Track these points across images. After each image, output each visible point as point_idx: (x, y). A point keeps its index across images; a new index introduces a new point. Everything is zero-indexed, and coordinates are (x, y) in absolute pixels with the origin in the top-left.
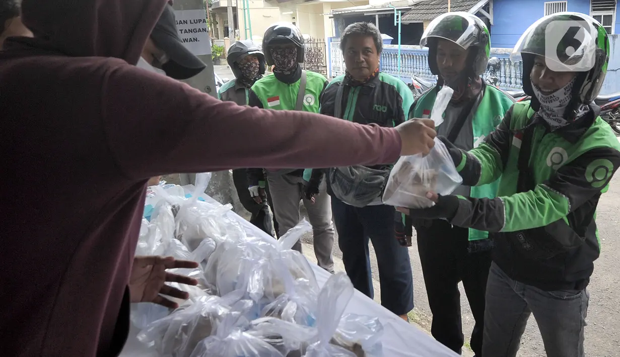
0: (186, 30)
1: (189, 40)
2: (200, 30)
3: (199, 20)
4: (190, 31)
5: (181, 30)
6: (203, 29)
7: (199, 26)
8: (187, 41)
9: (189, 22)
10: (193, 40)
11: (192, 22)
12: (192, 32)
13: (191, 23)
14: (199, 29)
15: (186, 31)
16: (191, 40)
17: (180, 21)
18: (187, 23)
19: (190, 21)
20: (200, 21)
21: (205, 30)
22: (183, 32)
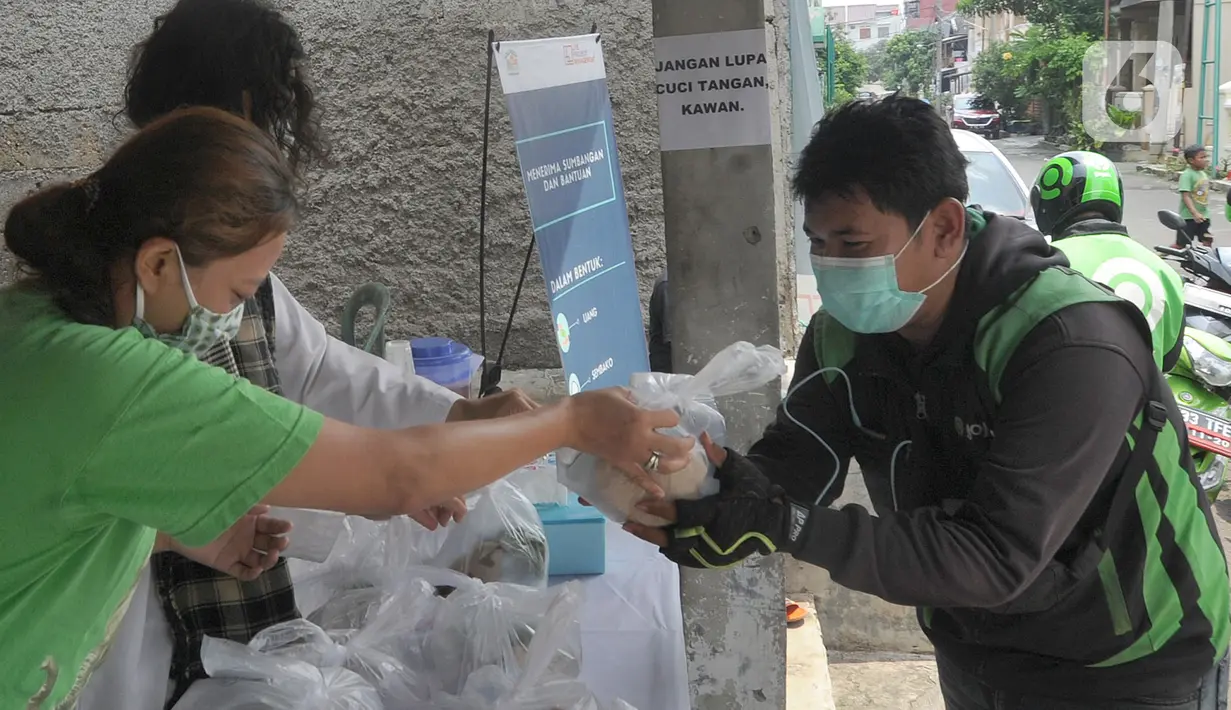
0: (713, 82)
1: (717, 108)
2: (747, 83)
3: (748, 56)
4: (724, 84)
5: (702, 83)
6: (756, 79)
7: (748, 71)
8: (714, 111)
9: (722, 62)
10: (718, 86)
11: (732, 60)
12: (727, 87)
13: (728, 64)
14: (747, 79)
15: (713, 85)
16: (723, 107)
17: (702, 61)
18: (717, 65)
19: (736, 57)
20: (750, 58)
21: (760, 82)
22: (707, 86)
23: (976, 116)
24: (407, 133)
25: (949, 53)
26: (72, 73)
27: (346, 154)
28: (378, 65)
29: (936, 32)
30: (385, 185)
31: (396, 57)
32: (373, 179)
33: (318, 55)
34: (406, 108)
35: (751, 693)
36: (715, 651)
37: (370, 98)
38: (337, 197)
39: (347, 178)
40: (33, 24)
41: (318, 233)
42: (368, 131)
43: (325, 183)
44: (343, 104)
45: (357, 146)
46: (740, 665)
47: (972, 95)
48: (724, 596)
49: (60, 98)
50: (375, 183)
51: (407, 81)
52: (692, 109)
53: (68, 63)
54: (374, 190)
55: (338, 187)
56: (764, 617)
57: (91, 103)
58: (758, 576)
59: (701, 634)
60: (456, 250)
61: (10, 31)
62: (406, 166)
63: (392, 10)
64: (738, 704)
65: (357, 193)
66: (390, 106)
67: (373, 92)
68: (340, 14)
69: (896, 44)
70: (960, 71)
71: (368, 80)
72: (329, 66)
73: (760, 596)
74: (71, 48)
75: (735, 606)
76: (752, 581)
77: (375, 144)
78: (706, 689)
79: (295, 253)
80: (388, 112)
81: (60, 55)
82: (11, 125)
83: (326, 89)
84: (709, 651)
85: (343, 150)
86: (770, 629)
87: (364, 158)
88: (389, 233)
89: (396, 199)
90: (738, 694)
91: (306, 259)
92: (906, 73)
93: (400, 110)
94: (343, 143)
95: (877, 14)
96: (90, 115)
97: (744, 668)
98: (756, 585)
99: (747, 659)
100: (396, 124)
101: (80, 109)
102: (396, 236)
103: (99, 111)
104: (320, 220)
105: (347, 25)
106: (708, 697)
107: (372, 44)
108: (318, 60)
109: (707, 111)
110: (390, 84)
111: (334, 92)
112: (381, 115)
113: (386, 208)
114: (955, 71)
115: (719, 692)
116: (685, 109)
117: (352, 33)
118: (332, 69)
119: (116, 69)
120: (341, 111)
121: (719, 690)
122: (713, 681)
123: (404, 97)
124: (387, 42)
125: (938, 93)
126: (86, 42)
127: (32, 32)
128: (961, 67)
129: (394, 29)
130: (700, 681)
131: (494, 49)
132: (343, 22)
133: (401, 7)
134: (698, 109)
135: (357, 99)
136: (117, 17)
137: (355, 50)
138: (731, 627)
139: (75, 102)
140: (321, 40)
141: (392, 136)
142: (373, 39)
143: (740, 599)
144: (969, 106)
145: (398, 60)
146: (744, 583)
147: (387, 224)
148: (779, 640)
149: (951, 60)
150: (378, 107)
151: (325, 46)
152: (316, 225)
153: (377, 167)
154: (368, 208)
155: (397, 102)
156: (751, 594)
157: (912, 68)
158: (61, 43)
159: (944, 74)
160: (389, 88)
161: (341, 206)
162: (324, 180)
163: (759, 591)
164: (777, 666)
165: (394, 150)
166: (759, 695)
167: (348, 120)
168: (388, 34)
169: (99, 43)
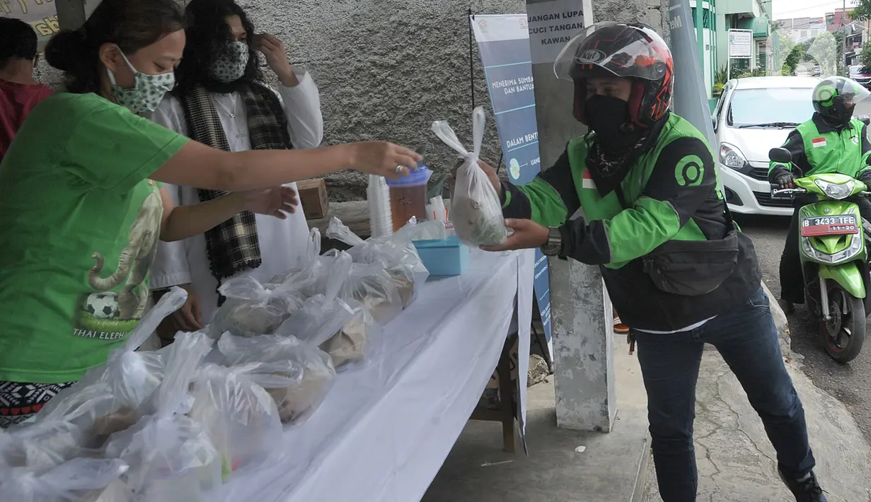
0: (557, 27)
1: (559, 40)
2: (574, 26)
4: (563, 28)
5: (551, 27)
6: (578, 24)
7: (574, 20)
8: (557, 42)
9: (561, 16)
10: (559, 29)
11: (566, 15)
12: (564, 29)
13: (564, 17)
14: (574, 24)
15: (557, 28)
16: (562, 40)
17: (551, 15)
18: (559, 18)
19: (563, 14)
20: (575, 13)
21: (580, 26)
22: (553, 29)
23: (863, 78)
24: (465, 73)
25: (851, 44)
26: (296, 44)
27: (434, 84)
28: (449, 37)
29: (842, 32)
30: (454, 100)
31: (459, 32)
32: (448, 97)
33: (419, 32)
34: (464, 59)
35: (588, 357)
36: (568, 333)
37: (446, 54)
38: (429, 107)
39: (434, 97)
40: (276, 20)
41: (420, 126)
42: (445, 71)
43: (424, 99)
44: (432, 58)
45: (439, 79)
46: (582, 341)
47: (860, 66)
48: (572, 303)
49: (290, 57)
50: (449, 99)
51: (465, 45)
52: (547, 41)
53: (294, 39)
54: (448, 103)
55: (430, 101)
56: (593, 314)
57: (305, 59)
58: (589, 292)
59: (561, 324)
60: (492, 134)
61: (265, 23)
62: (465, 90)
63: (457, 7)
64: (582, 362)
65: (439, 104)
66: (456, 58)
67: (447, 51)
68: (429, 10)
69: (820, 39)
70: (857, 54)
71: (445, 44)
72: (425, 38)
73: (591, 303)
74: (295, 31)
75: (578, 308)
76: (586, 295)
77: (448, 79)
78: (564, 354)
79: (409, 137)
80: (455, 61)
81: (289, 35)
82: (266, 72)
83: (423, 51)
84: (566, 334)
85: (432, 82)
86: (597, 321)
87: (443, 86)
88: (457, 125)
89: (461, 108)
90: (581, 356)
91: (414, 140)
92: (826, 55)
93: (461, 60)
94: (432, 78)
95: (810, 23)
96: (304, 66)
97: (584, 342)
98: (588, 297)
99: (585, 338)
100: (459, 68)
101: (300, 63)
102: (460, 127)
103: (309, 64)
104: (421, 119)
105: (433, 16)
106: (566, 358)
107: (446, 26)
108: (419, 35)
109: (554, 42)
110: (456, 47)
111: (427, 51)
112: (451, 63)
113: (455, 112)
114: (854, 53)
115: (572, 355)
116: (543, 42)
117: (436, 21)
118: (425, 40)
119: (318, 42)
120: (431, 62)
121: (571, 354)
122: (568, 349)
123: (463, 53)
124: (454, 25)
125: (844, 66)
126: (302, 28)
127: (276, 23)
128: (858, 51)
129: (458, 18)
130: (561, 349)
131: (471, 18)
132: (432, 15)
133: (461, 6)
134: (550, 41)
135: (439, 55)
136: (318, 15)
137: (438, 29)
138: (576, 321)
139: (297, 59)
140: (420, 24)
141: (457, 74)
142: (447, 23)
143: (580, 304)
144: (858, 72)
145: (460, 34)
146: (582, 296)
147: (456, 121)
148: (601, 327)
149: (852, 48)
150: (450, 59)
151: (422, 28)
152: (419, 122)
153: (450, 91)
154: (446, 113)
155: (460, 56)
156: (586, 302)
157: (829, 52)
158: (290, 29)
159: (847, 55)
160: (456, 49)
161: (432, 112)
162: (423, 98)
163: (591, 301)
164: (601, 341)
165: (458, 81)
166: (592, 357)
167: (434, 66)
168: (454, 20)
169: (309, 29)
